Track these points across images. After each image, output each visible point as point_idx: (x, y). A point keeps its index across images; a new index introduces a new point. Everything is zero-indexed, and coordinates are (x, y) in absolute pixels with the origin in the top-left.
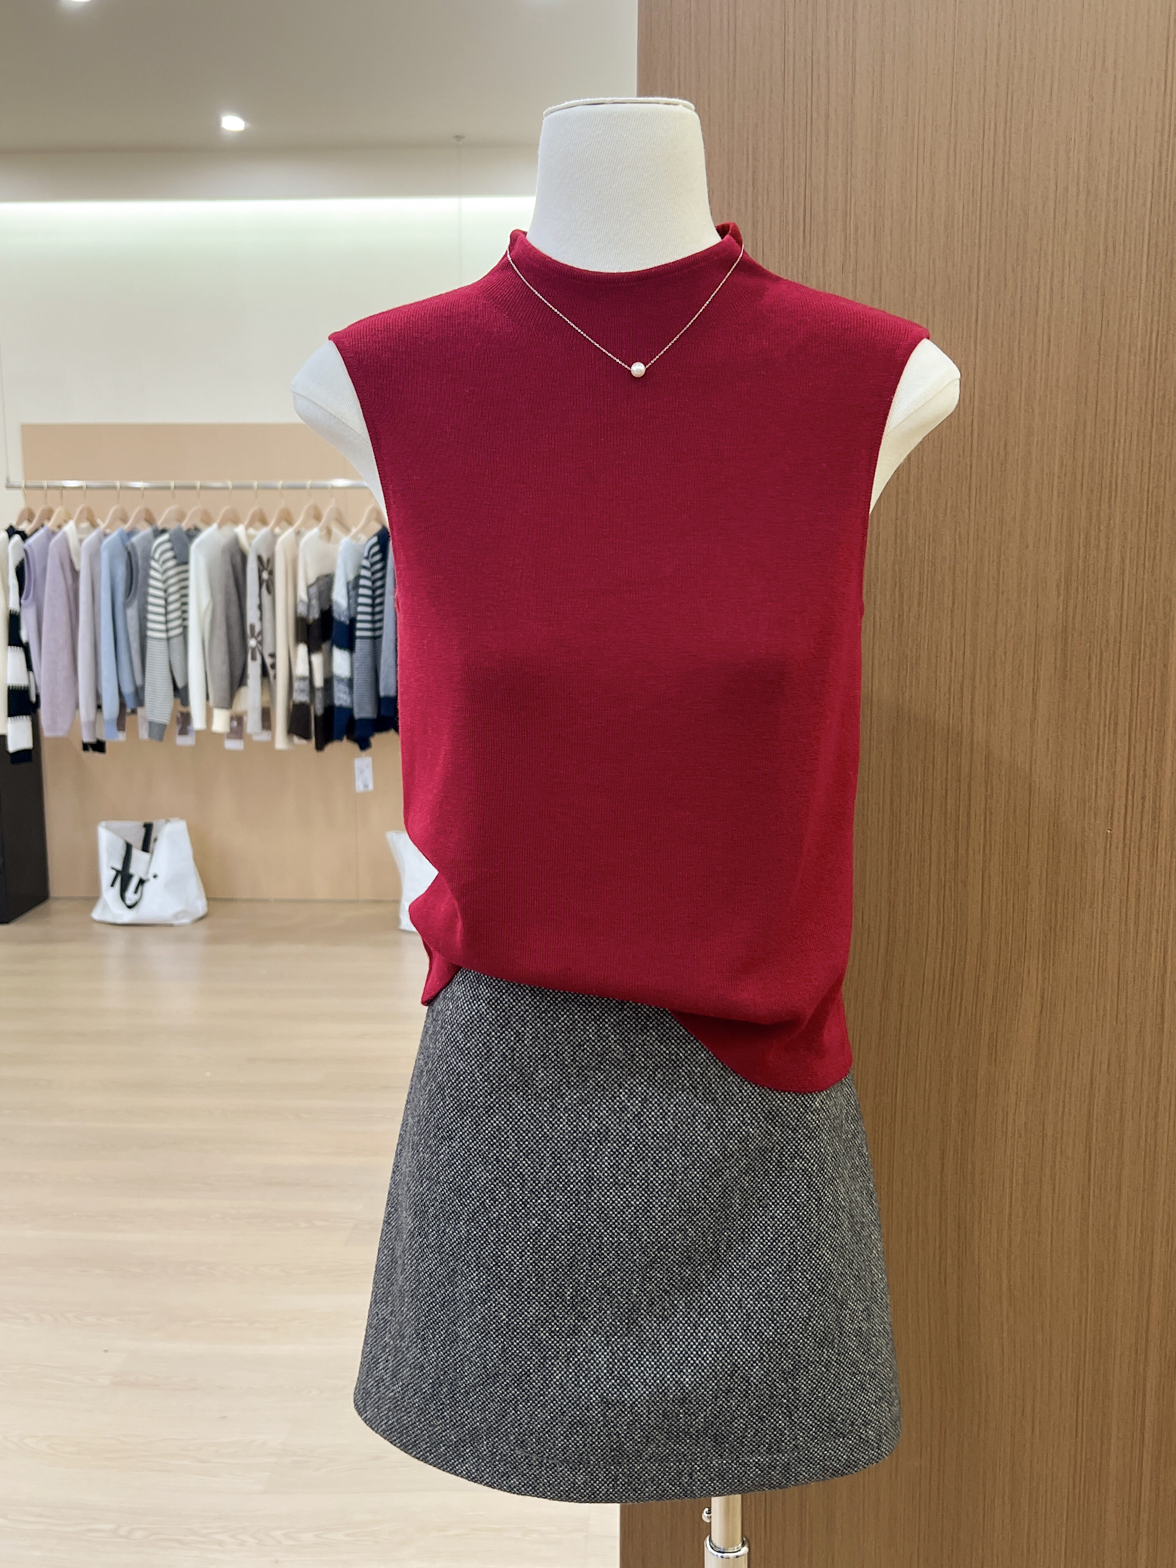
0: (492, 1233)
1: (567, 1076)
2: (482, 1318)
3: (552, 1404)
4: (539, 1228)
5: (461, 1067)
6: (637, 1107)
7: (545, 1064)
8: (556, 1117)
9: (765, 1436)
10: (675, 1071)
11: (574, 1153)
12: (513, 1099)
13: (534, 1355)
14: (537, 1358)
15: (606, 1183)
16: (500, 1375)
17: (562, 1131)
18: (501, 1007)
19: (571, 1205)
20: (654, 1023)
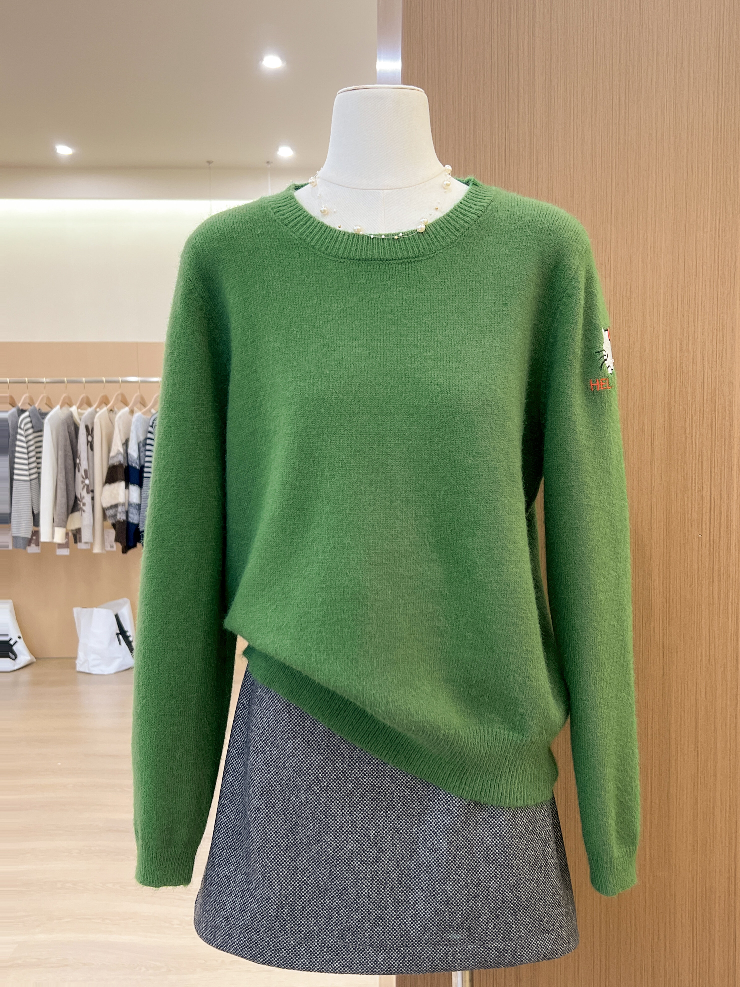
4: (353, 789)
13: (350, 877)
14: (352, 879)
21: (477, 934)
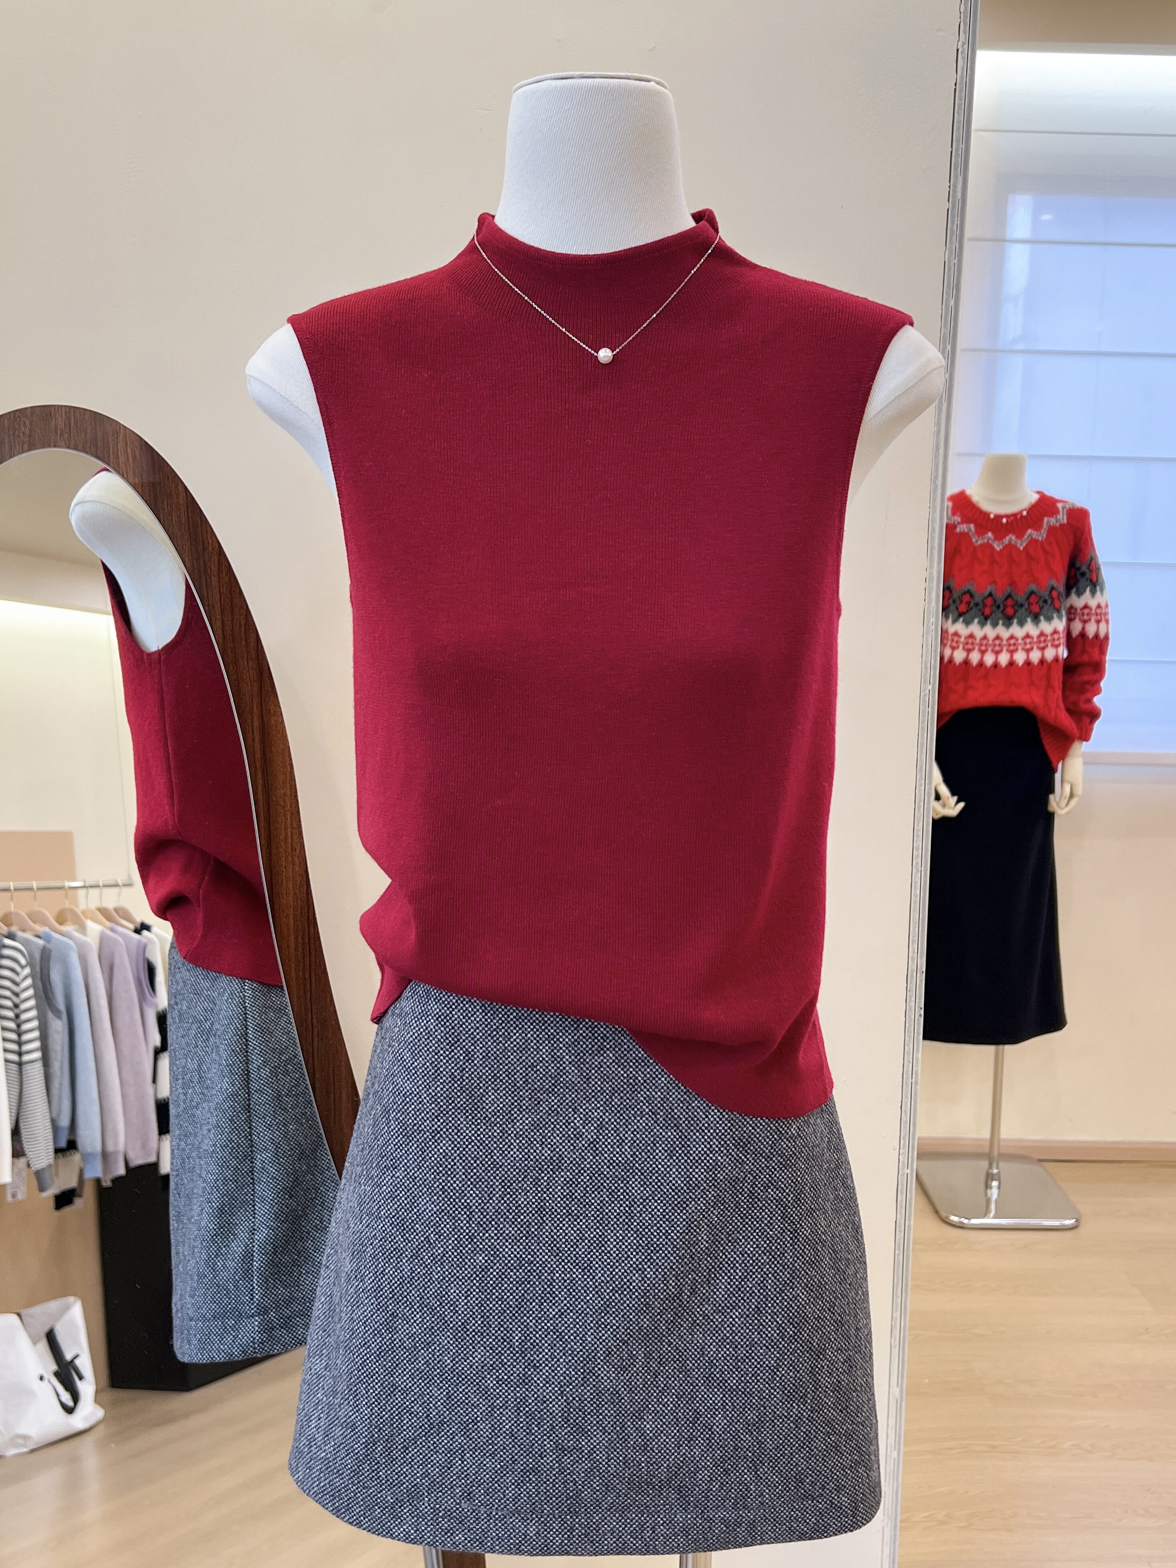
0: (437, 1271)
1: (518, 1099)
2: (425, 1363)
3: (502, 1453)
5: (408, 1088)
6: (592, 1134)
7: (496, 1086)
8: (506, 1143)
9: (730, 1491)
10: (633, 1095)
11: (526, 1182)
12: (462, 1123)
14: (484, 1406)
15: (559, 1214)
16: (445, 1423)
17: (512, 1159)
18: (450, 1024)
19: (521, 1238)
20: (611, 1043)
21: (692, 1497)
